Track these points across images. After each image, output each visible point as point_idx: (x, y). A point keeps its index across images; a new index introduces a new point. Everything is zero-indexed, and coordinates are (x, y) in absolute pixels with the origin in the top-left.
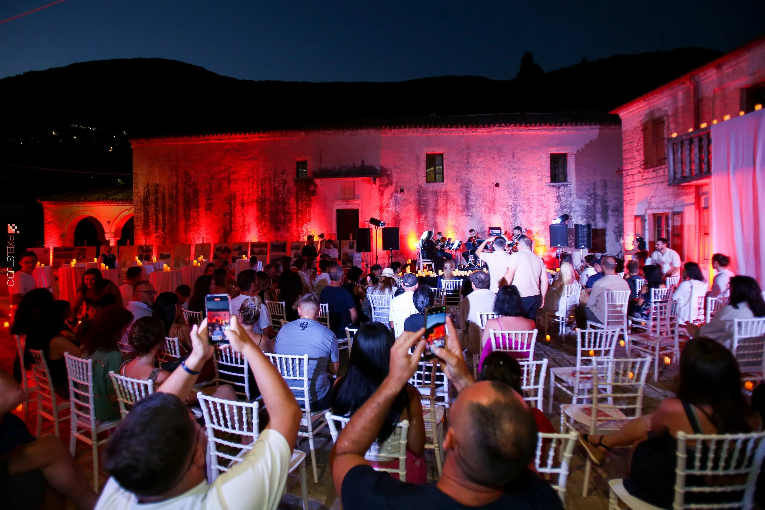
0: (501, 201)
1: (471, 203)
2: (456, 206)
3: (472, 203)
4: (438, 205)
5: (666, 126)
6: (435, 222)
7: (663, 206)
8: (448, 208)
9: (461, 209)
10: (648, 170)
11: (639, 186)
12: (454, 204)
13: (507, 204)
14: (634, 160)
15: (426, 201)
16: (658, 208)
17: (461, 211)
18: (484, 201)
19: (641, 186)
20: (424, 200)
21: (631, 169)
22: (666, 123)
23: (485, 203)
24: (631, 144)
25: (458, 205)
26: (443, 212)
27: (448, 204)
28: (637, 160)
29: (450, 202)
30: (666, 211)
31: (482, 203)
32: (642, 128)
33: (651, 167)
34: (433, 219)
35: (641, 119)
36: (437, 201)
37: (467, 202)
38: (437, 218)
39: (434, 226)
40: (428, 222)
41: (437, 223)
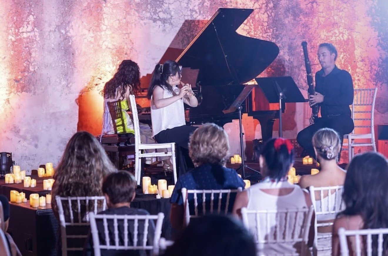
6: (67, 38)
17: (138, 5)
34: (58, 27)
38: (70, 25)
39: (63, 49)
40: (45, 37)
41: (72, 40)
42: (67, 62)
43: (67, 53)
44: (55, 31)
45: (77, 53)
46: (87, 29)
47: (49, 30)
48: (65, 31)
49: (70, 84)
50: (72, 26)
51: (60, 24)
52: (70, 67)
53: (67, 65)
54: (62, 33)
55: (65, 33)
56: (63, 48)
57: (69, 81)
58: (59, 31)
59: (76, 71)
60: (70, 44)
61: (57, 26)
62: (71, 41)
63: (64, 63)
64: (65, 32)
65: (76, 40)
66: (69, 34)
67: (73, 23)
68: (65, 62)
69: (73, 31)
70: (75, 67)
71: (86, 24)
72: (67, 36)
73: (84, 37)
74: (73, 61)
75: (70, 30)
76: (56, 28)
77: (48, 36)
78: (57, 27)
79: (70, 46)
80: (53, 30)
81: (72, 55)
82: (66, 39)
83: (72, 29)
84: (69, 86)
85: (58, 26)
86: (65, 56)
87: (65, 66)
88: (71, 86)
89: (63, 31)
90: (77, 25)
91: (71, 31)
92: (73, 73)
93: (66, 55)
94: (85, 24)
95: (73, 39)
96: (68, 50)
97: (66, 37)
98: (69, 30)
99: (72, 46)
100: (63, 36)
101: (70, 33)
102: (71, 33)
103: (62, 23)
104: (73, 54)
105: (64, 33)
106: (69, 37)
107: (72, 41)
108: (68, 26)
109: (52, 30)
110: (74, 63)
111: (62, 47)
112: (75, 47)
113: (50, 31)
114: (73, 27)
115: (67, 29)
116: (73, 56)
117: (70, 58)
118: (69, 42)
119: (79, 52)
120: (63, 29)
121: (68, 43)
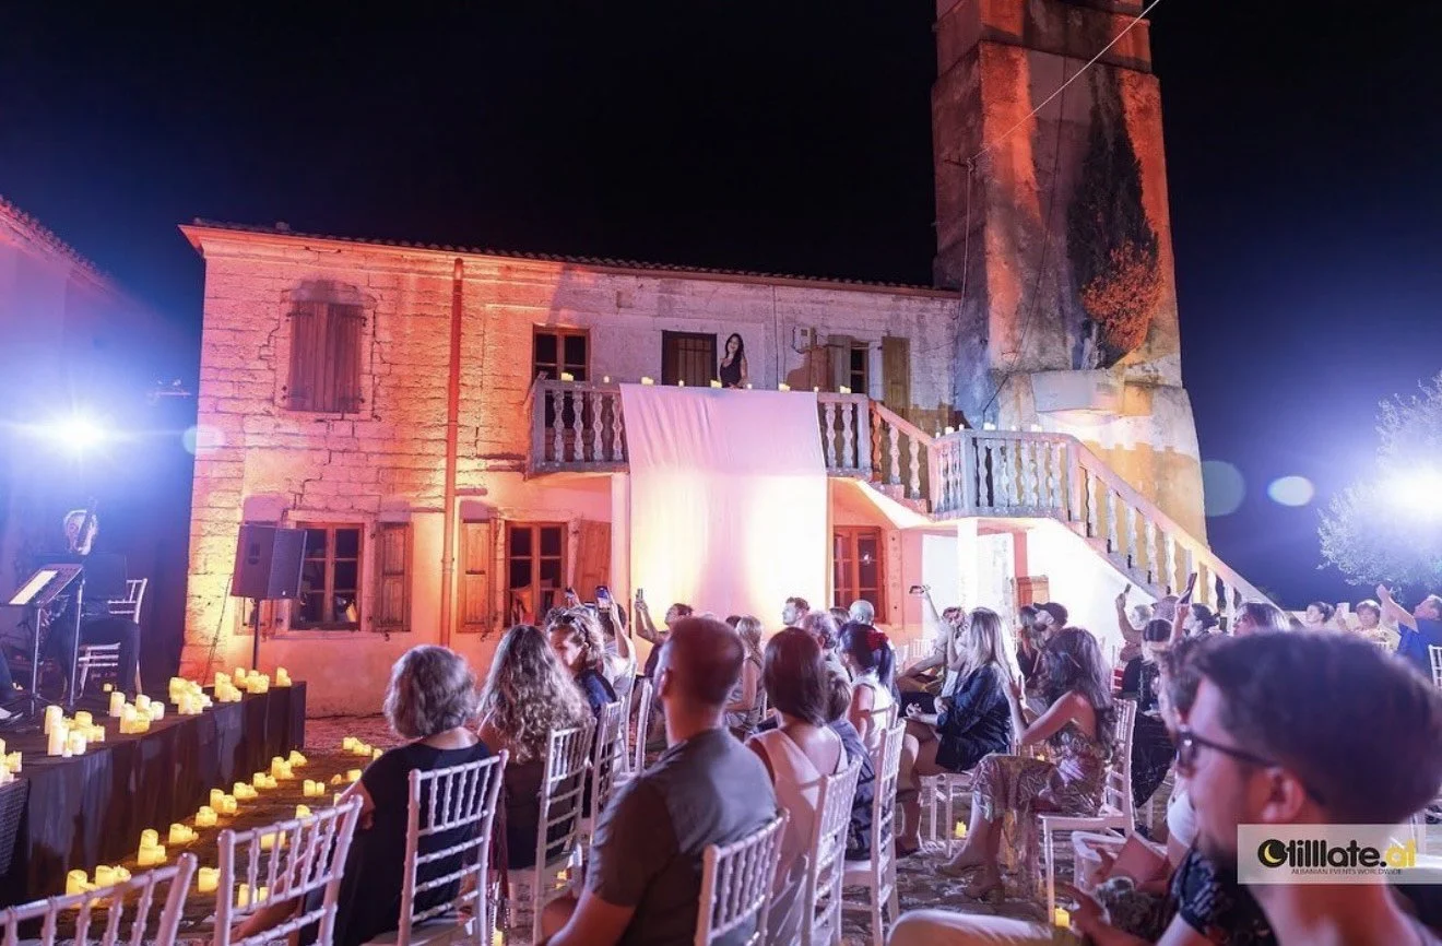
5: (369, 329)
7: (346, 505)
10: (302, 414)
11: (261, 448)
14: (250, 379)
16: (328, 509)
19: (272, 448)
21: (233, 398)
22: (370, 323)
24: (238, 335)
28: (259, 381)
30: (358, 519)
32: (287, 307)
33: (314, 411)
35: (285, 285)
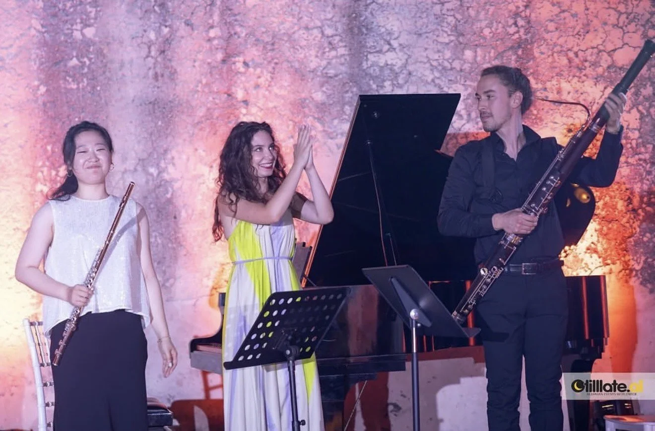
0: (571, 42)
1: (382, 60)
2: (286, 80)
3: (390, 58)
4: (173, 74)
6: (162, 184)
8: (240, 94)
9: (319, 96)
12: (275, 67)
13: (605, 61)
15: (100, 53)
17: (322, 108)
18: (466, 46)
20: (87, 43)
23: (468, 54)
25: (300, 74)
26: (209, 116)
27: (240, 67)
29: (253, 53)
31: (448, 54)
36: (165, 47)
37: (358, 52)
38: (169, 156)
39: (154, 208)
40: (114, 184)
41: (172, 188)
42: (162, 234)
43: (162, 215)
44: (135, 170)
45: (183, 214)
46: (205, 164)
47: (123, 170)
48: (158, 169)
49: (171, 281)
50: (173, 158)
51: (145, 156)
52: (170, 245)
53: (162, 242)
54: (152, 175)
55: (160, 173)
56: (152, 206)
57: (168, 274)
58: (144, 170)
59: (183, 252)
60: (169, 196)
61: (139, 160)
62: (170, 189)
63: (156, 237)
64: (157, 171)
65: (181, 188)
66: (166, 176)
67: (174, 153)
68: (157, 234)
69: (176, 169)
70: (181, 246)
71: (203, 154)
72: (163, 180)
73: (201, 180)
74: (175, 232)
75: (168, 166)
76: (138, 164)
77: (121, 182)
78: (141, 163)
79: (170, 201)
80: (132, 168)
81: (173, 219)
82: (160, 186)
83: (174, 164)
84: (168, 284)
85: (143, 160)
86: (157, 222)
87: (158, 244)
88: (172, 285)
89: (153, 170)
90: (184, 157)
91: (171, 169)
92: (175, 258)
93: (160, 219)
94: (201, 152)
95: (176, 185)
96: (164, 208)
97: (161, 181)
98: (166, 167)
99: (174, 201)
100: (153, 180)
101: (168, 173)
102: (172, 172)
103: (150, 155)
104: (175, 218)
105: (155, 175)
106: (167, 181)
107: (173, 191)
108: (164, 159)
109: (128, 169)
110: (178, 237)
111: (151, 203)
112: (179, 202)
113: (125, 171)
114: (176, 161)
115: (163, 165)
116: (174, 222)
117: (168, 226)
118: (167, 193)
119: (190, 212)
120: (152, 166)
121: (165, 194)
